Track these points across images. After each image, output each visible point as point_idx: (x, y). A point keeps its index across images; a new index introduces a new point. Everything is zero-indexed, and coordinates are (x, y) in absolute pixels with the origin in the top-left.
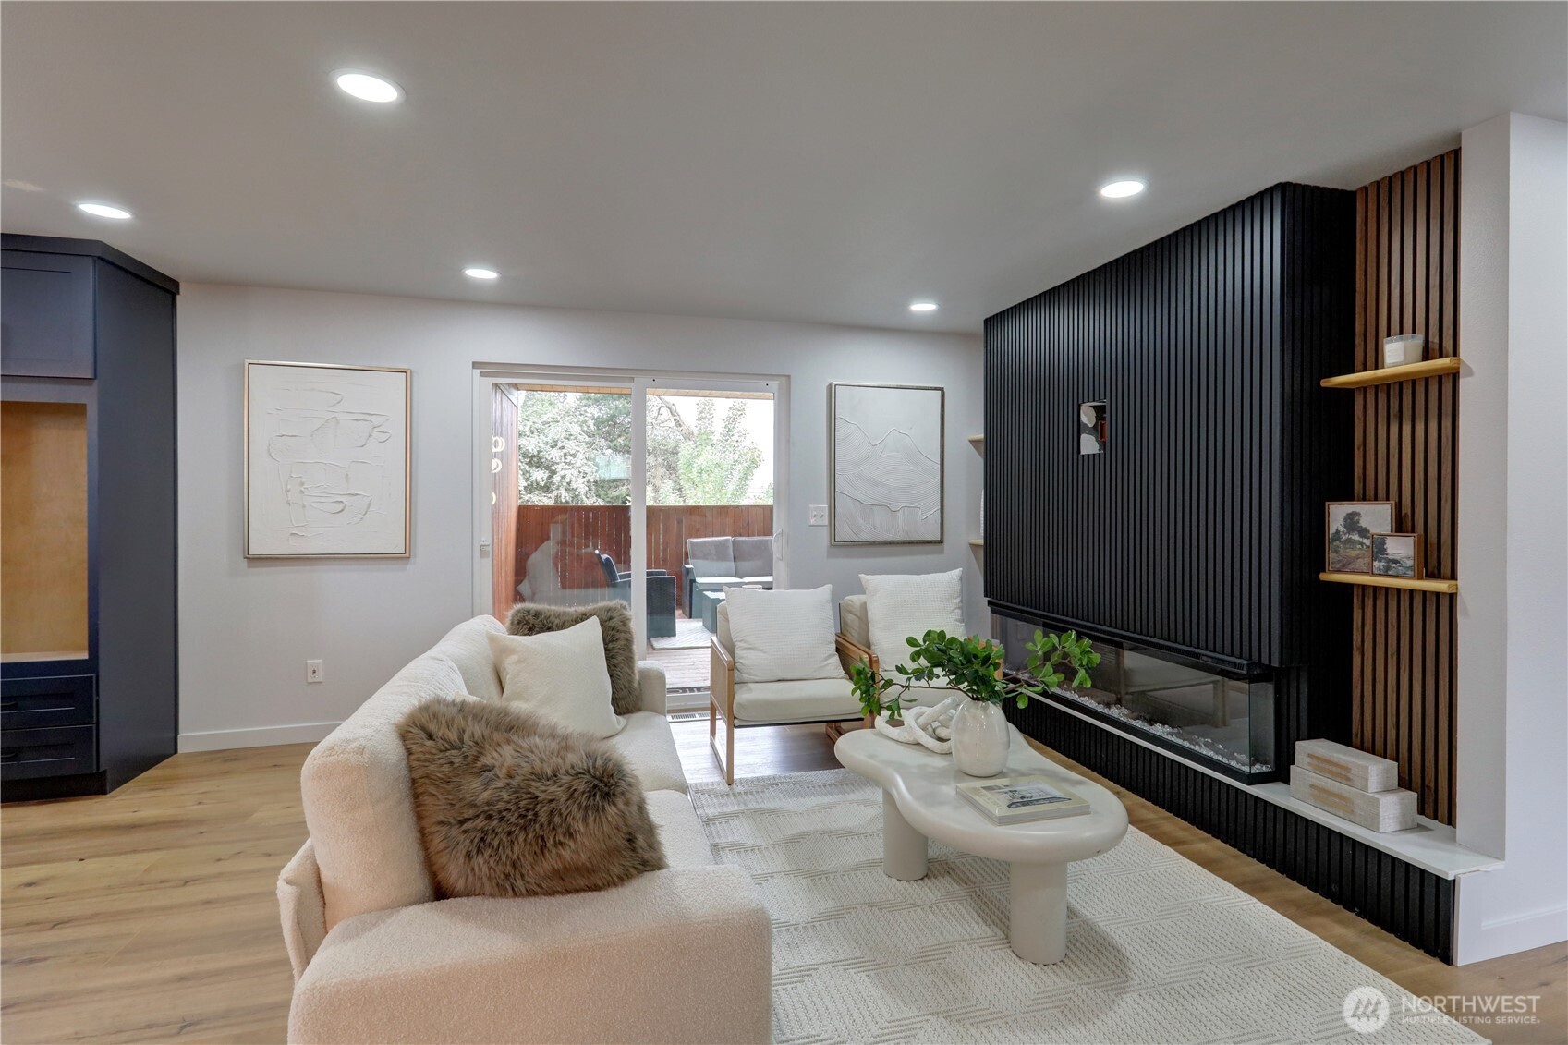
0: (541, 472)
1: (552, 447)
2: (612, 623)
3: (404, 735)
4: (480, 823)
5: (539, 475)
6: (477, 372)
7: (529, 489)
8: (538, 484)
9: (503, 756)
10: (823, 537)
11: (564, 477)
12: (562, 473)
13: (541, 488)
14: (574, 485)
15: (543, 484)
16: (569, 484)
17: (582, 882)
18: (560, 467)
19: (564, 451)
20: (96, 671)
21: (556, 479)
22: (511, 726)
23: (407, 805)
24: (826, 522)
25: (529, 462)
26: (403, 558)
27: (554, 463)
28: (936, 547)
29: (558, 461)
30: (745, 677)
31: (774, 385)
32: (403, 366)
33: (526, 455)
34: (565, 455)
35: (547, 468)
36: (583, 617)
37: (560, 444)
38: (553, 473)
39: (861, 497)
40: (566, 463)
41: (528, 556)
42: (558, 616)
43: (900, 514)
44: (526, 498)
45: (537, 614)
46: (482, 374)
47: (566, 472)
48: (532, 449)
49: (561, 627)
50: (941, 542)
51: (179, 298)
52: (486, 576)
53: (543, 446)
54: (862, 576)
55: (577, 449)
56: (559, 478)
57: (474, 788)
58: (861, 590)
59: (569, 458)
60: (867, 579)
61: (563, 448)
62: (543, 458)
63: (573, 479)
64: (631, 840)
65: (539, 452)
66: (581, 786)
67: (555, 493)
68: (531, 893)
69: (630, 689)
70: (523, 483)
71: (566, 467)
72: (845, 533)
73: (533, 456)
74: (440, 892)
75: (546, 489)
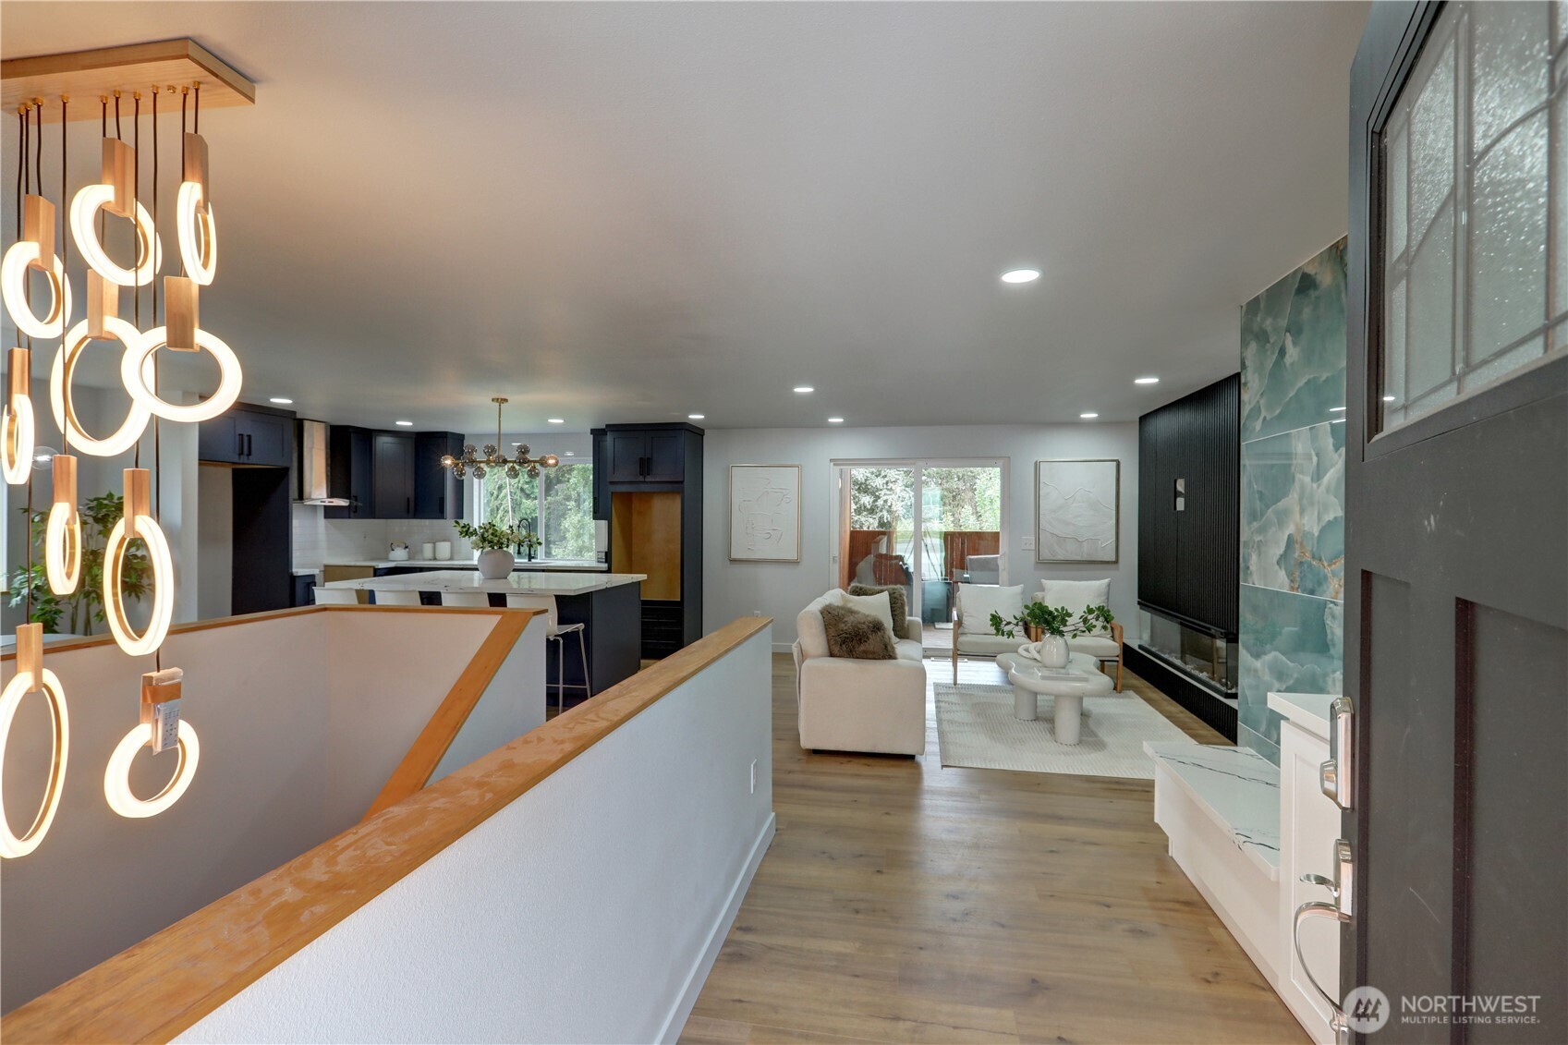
0: (868, 497)
1: (877, 476)
2: (895, 595)
3: (822, 613)
4: (844, 635)
5: (866, 500)
6: (832, 464)
7: (858, 511)
8: (865, 507)
9: (850, 619)
10: (1032, 557)
11: (886, 501)
12: (885, 498)
13: (868, 510)
14: (894, 508)
15: (869, 507)
16: (890, 507)
17: (871, 656)
18: (883, 492)
19: (886, 479)
20: (683, 606)
21: (880, 502)
22: (852, 612)
23: (824, 631)
24: (1033, 548)
25: (859, 488)
26: (796, 563)
27: (878, 490)
28: (1113, 566)
29: (881, 487)
30: (966, 631)
31: (1001, 462)
32: (797, 463)
33: (856, 483)
34: (887, 483)
35: (873, 494)
36: (882, 591)
37: (883, 474)
38: (878, 498)
39: (1056, 532)
40: (888, 489)
41: (857, 564)
42: (870, 590)
43: (1085, 544)
44: (856, 519)
45: (861, 589)
46: (834, 465)
47: (888, 497)
48: (861, 478)
49: (872, 594)
50: (1116, 562)
51: (704, 437)
52: (836, 571)
53: (869, 475)
54: (1043, 580)
55: (897, 477)
56: (882, 502)
57: (842, 626)
58: (1042, 589)
59: (890, 485)
60: (1047, 583)
61: (885, 476)
62: (869, 484)
63: (894, 503)
64: (886, 647)
65: (866, 480)
66: (871, 625)
67: (879, 514)
68: (857, 658)
69: (903, 627)
70: (854, 507)
71: (888, 492)
72: (1046, 554)
73: (862, 483)
74: (832, 655)
75: (872, 511)
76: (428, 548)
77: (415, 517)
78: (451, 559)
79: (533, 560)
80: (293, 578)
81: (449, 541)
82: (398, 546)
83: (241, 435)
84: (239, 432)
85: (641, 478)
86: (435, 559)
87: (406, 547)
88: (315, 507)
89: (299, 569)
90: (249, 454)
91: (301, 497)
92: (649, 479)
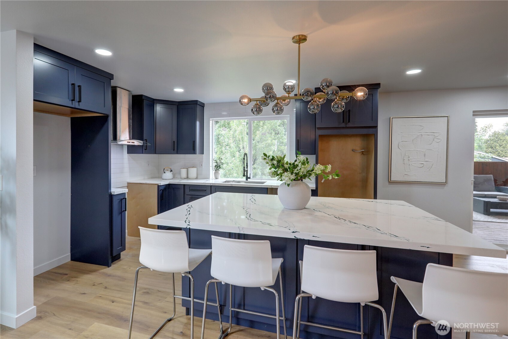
76: (184, 172)
77: (177, 153)
78: (197, 178)
79: (249, 180)
80: (111, 196)
81: (196, 168)
82: (167, 170)
83: (73, 84)
84: (71, 83)
85: (343, 125)
86: (187, 178)
87: (171, 171)
88: (122, 145)
89: (115, 190)
90: (80, 101)
91: (115, 138)
92: (350, 125)
